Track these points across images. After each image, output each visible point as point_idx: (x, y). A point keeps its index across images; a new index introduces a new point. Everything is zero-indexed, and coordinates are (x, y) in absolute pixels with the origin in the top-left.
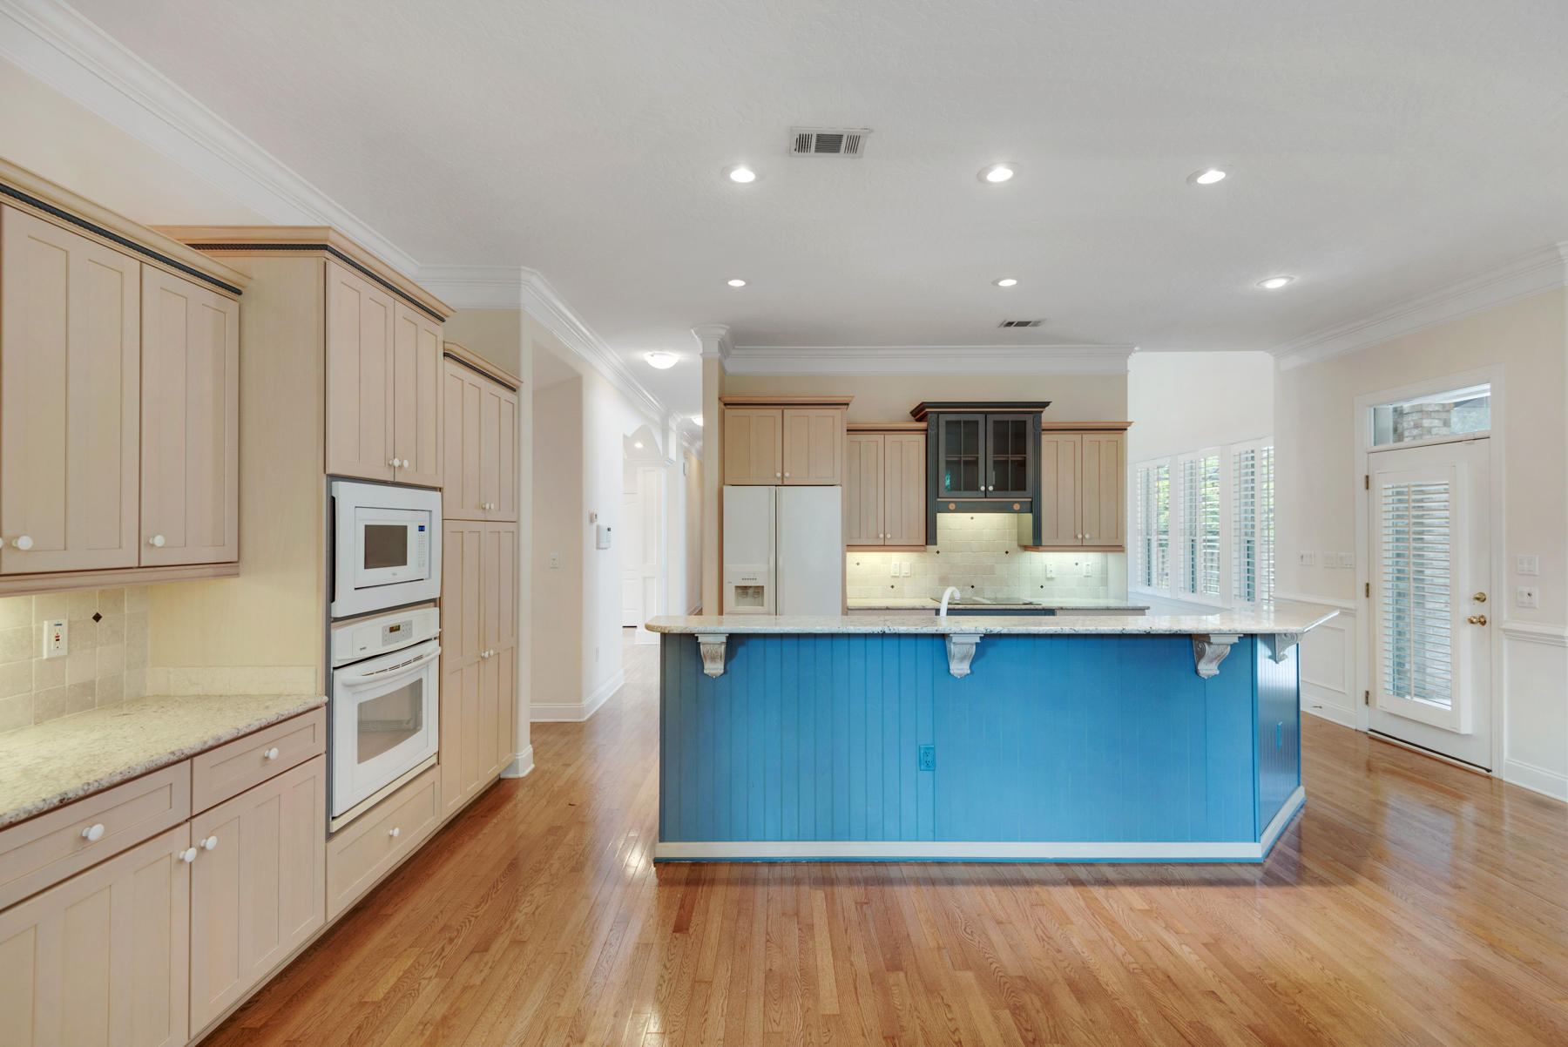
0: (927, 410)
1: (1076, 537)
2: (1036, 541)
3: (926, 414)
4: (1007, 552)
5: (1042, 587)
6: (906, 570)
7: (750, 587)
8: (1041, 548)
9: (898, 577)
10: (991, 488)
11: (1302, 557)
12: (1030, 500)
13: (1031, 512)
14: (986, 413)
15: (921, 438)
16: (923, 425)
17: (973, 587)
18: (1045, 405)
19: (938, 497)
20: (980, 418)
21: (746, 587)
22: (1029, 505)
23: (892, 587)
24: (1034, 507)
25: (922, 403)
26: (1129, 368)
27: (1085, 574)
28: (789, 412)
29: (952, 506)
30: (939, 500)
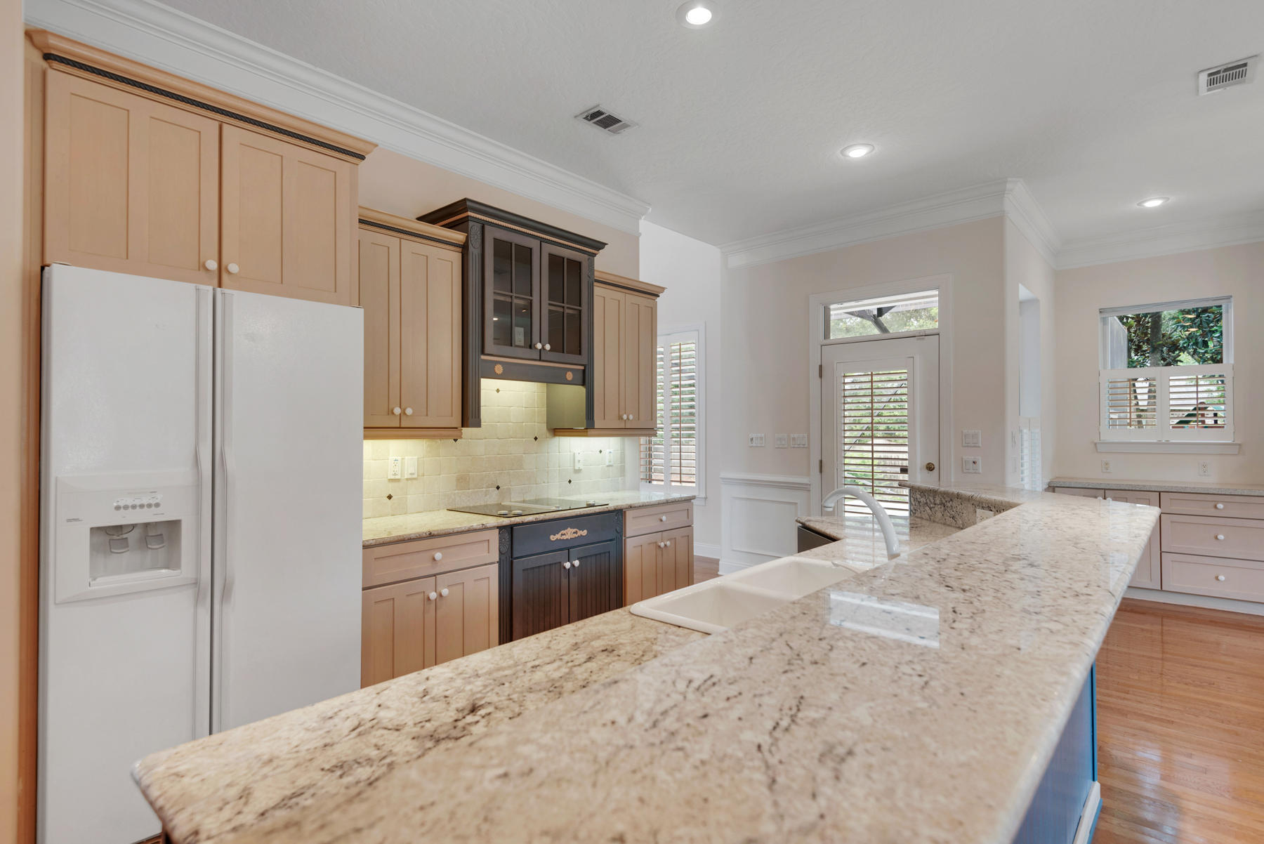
0: (470, 213)
1: (620, 418)
2: (588, 424)
3: (467, 219)
4: (536, 439)
5: (570, 481)
6: (410, 468)
7: (134, 526)
8: (590, 431)
9: (398, 480)
10: (548, 347)
11: (752, 439)
12: (582, 368)
13: (583, 384)
14: (542, 240)
15: (455, 257)
16: (459, 237)
17: (498, 488)
18: (599, 246)
19: (483, 353)
20: (534, 244)
21: (119, 528)
22: (580, 375)
23: (390, 497)
24: (585, 379)
25: (465, 200)
26: (641, 230)
27: (607, 464)
28: (234, 133)
29: (499, 369)
30: (483, 357)
